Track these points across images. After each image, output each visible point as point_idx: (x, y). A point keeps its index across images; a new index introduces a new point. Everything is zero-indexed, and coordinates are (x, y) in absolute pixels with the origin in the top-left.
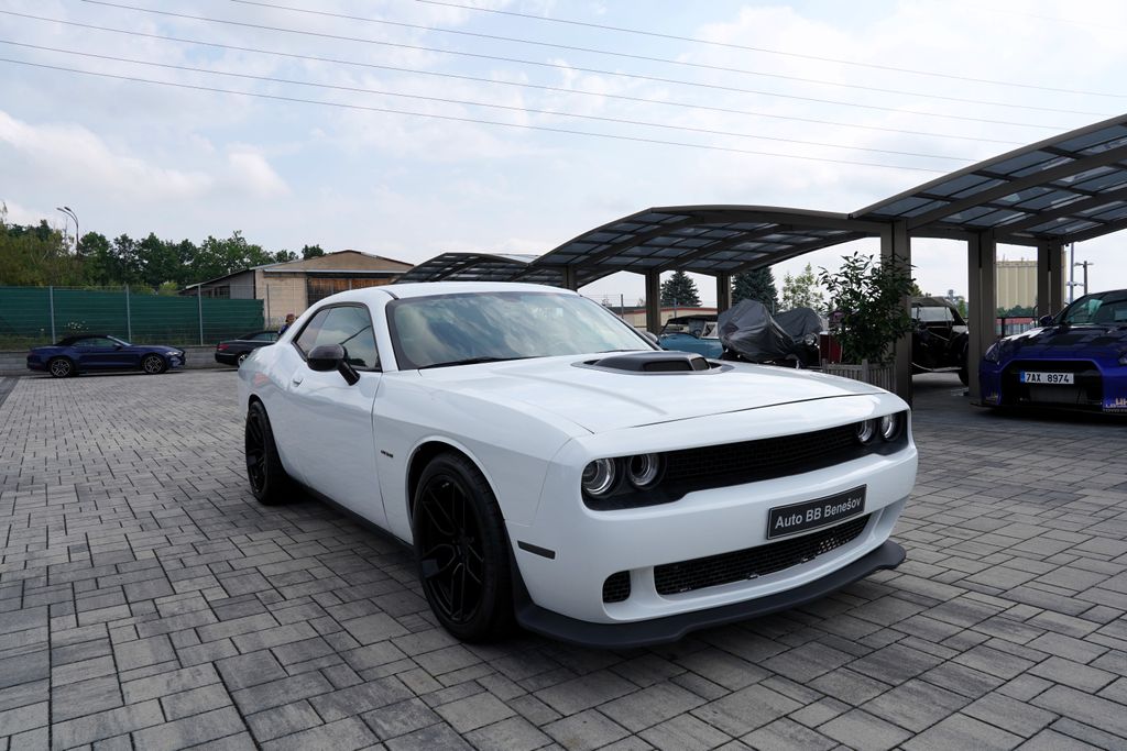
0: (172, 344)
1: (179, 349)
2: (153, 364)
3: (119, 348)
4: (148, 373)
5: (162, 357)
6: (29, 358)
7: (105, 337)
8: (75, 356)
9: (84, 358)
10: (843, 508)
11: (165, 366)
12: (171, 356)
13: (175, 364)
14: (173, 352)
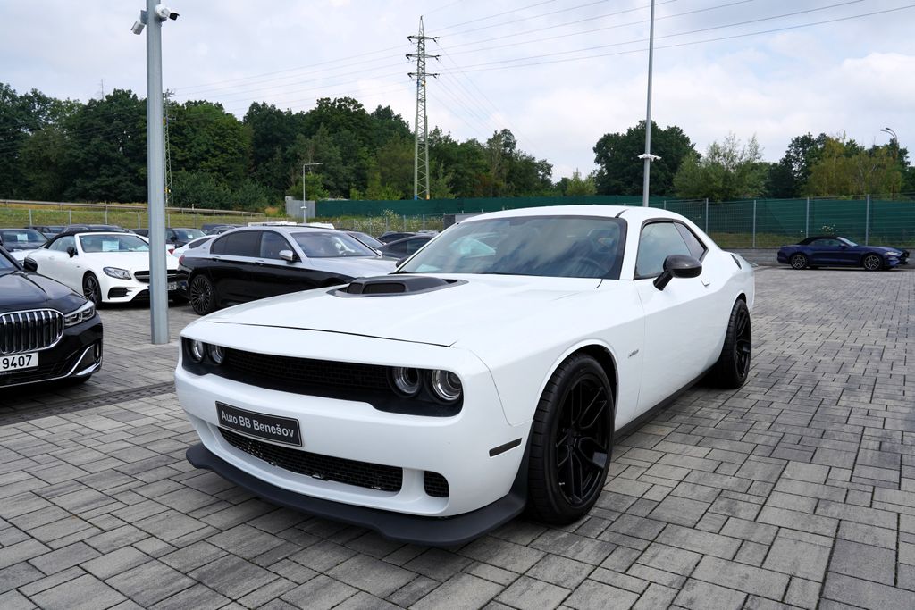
0: (892, 245)
1: (899, 249)
2: (872, 263)
3: (844, 247)
4: (867, 270)
5: (880, 256)
6: (779, 253)
7: (835, 238)
8: (809, 253)
9: (815, 255)
10: (272, 430)
11: (884, 265)
12: (890, 256)
13: (892, 264)
14: (891, 253)
